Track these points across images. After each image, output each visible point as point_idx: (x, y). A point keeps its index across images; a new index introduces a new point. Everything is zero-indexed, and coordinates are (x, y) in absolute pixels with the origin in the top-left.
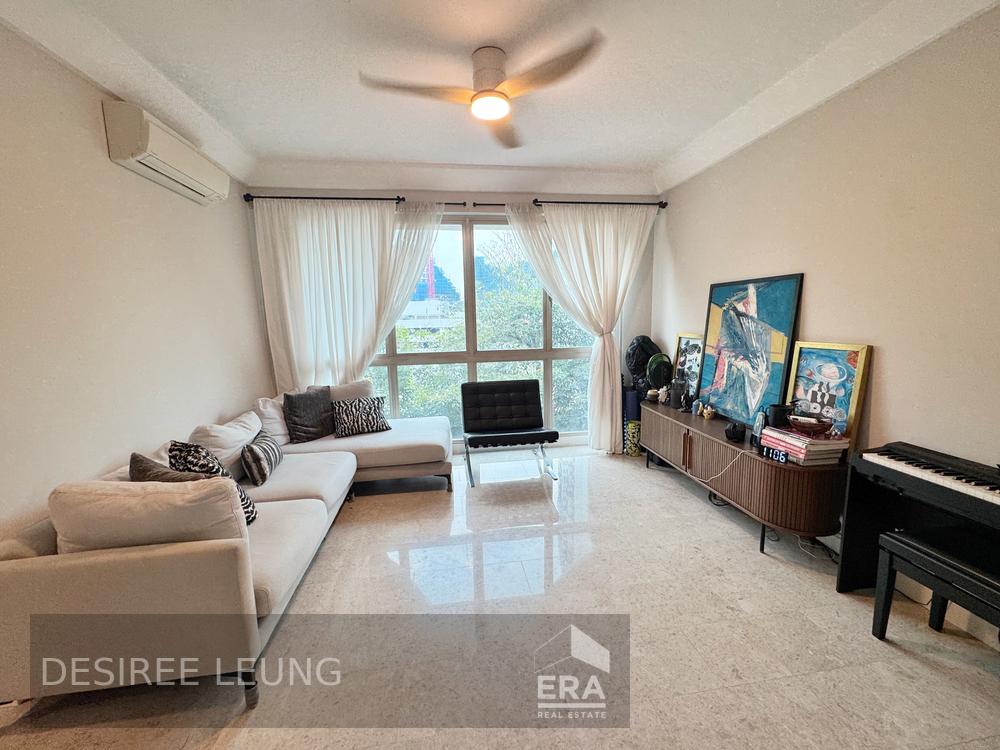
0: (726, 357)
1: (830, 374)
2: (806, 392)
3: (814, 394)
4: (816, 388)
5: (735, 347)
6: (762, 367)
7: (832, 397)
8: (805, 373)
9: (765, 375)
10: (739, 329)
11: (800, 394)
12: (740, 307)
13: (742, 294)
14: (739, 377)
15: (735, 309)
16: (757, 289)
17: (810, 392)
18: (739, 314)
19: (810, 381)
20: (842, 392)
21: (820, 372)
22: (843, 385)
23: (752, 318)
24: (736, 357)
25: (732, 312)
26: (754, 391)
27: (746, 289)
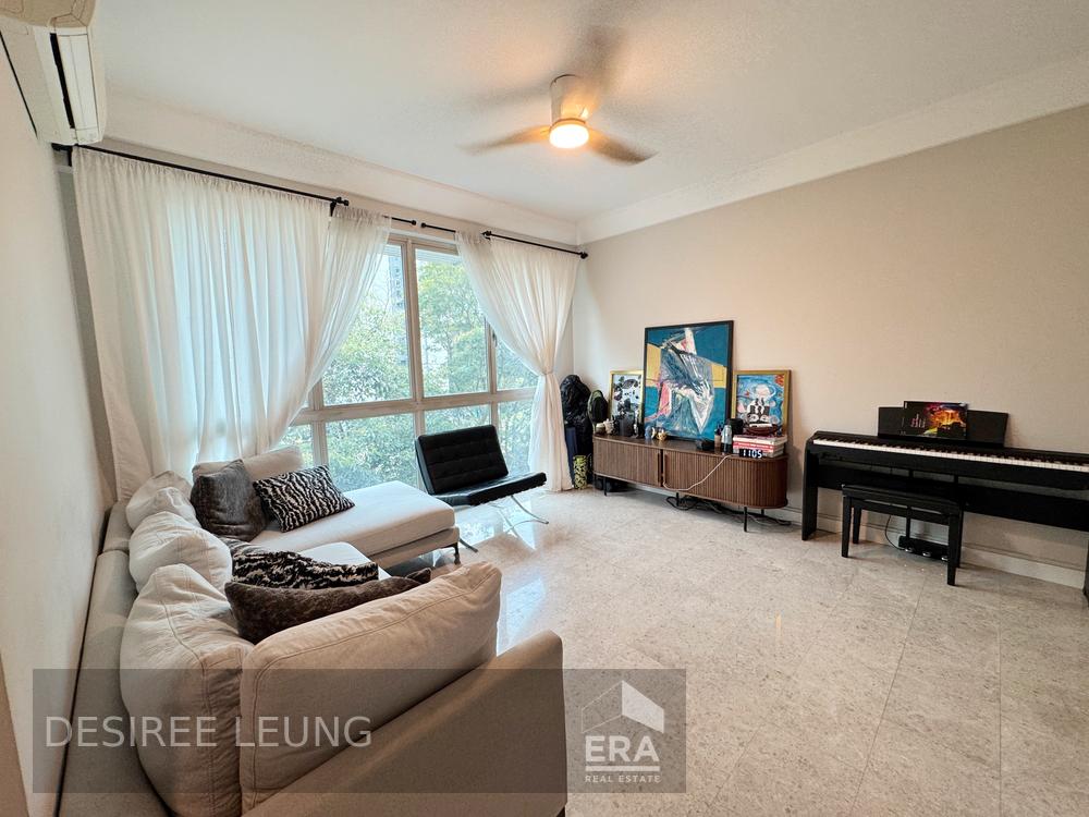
0: (669, 388)
1: (763, 392)
2: (746, 407)
3: (753, 408)
4: (753, 403)
5: (677, 378)
6: (706, 393)
7: (767, 409)
8: (743, 393)
9: (710, 398)
10: (679, 364)
11: (741, 409)
12: (679, 346)
13: (678, 336)
14: (684, 403)
15: (673, 348)
16: (694, 331)
17: (749, 407)
18: (678, 352)
19: (748, 398)
20: (774, 404)
21: (755, 391)
22: (774, 399)
23: (691, 354)
24: (680, 387)
25: (671, 351)
26: (700, 412)
27: (683, 332)
